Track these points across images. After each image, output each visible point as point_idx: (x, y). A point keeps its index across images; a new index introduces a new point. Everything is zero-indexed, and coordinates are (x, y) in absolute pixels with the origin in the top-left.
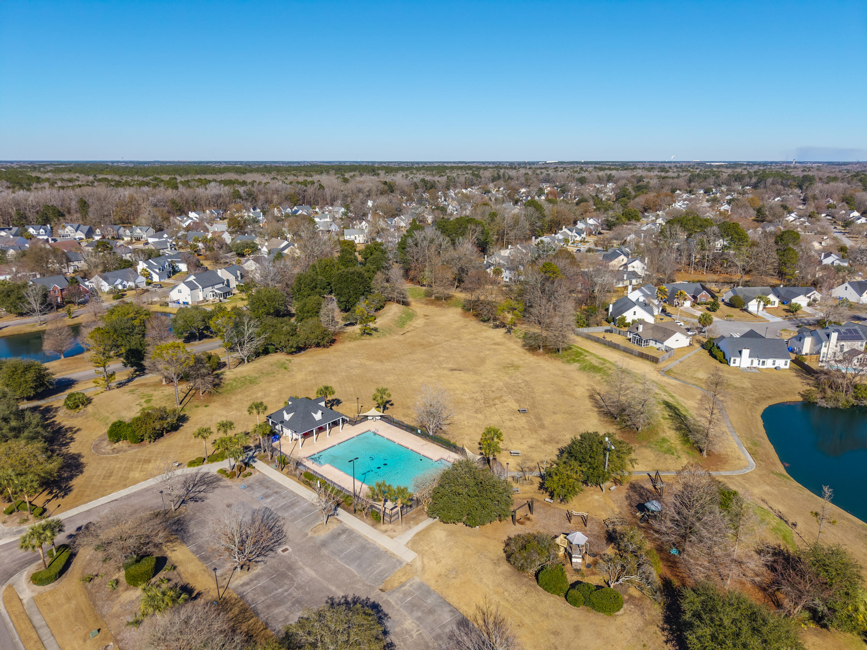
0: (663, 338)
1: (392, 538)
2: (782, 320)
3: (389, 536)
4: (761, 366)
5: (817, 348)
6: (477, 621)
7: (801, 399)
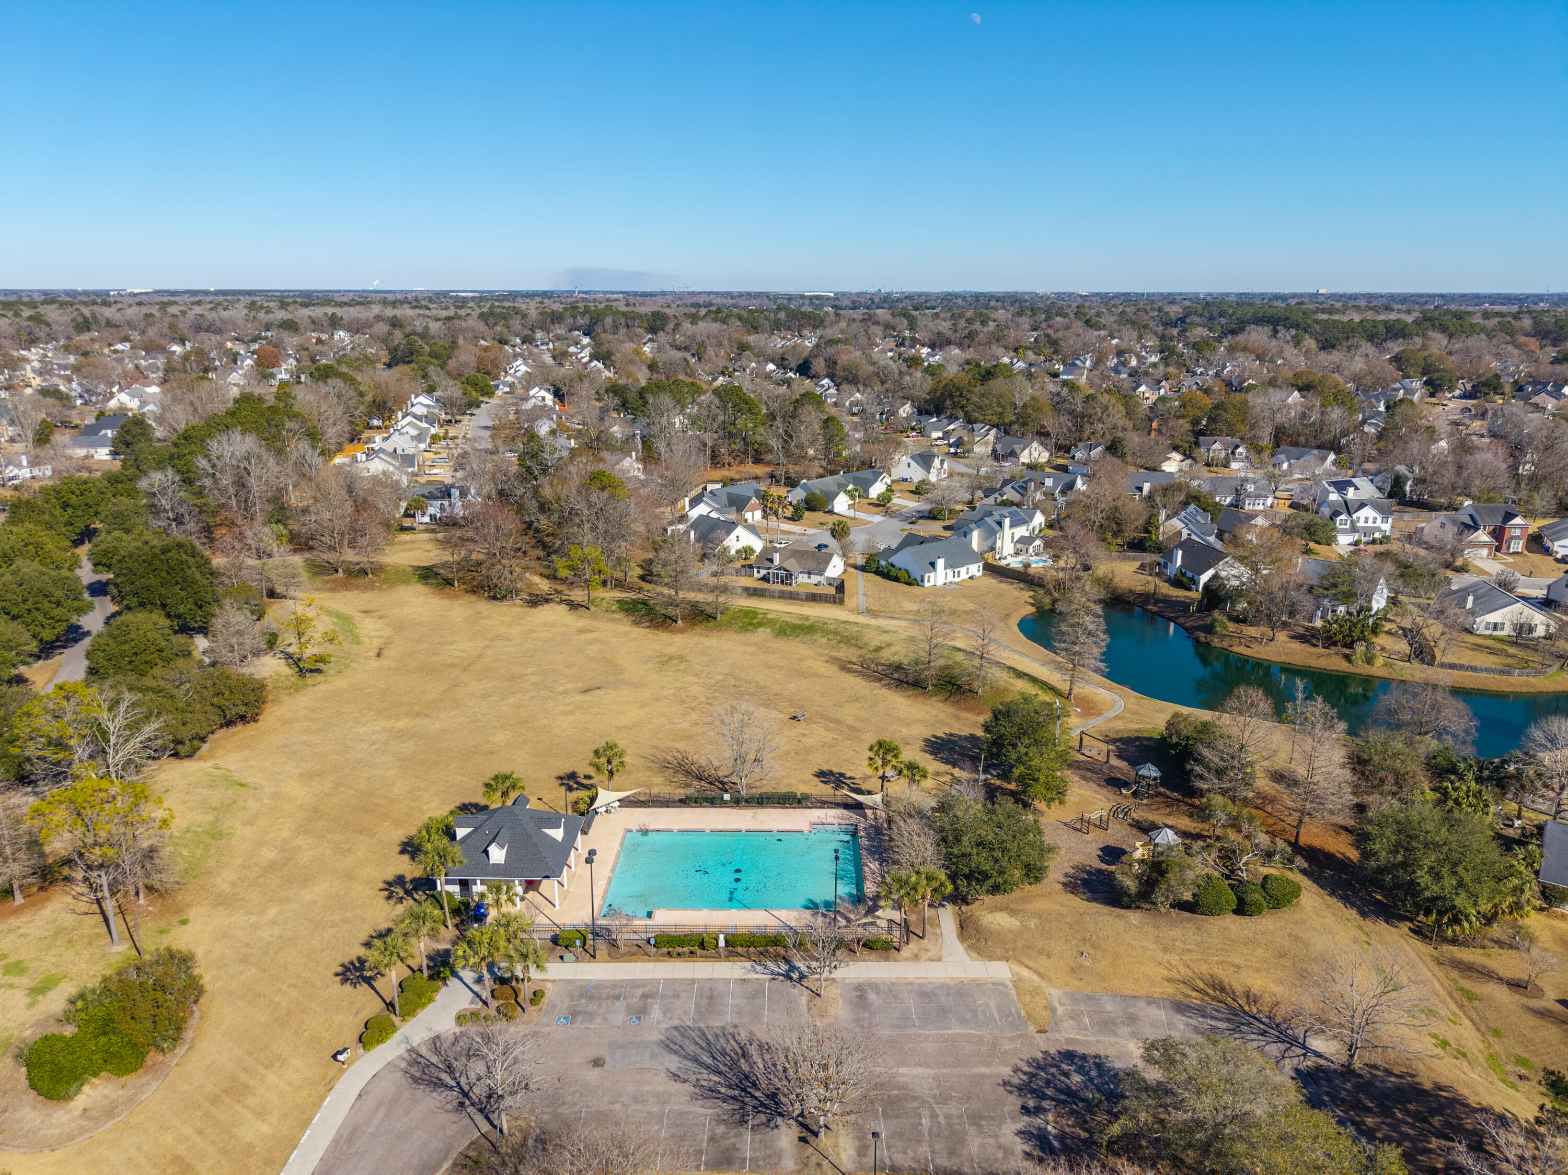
0: (821, 566)
1: (939, 959)
2: (882, 518)
3: (931, 960)
4: (957, 580)
5: (989, 543)
6: (1190, 996)
7: (1033, 610)
